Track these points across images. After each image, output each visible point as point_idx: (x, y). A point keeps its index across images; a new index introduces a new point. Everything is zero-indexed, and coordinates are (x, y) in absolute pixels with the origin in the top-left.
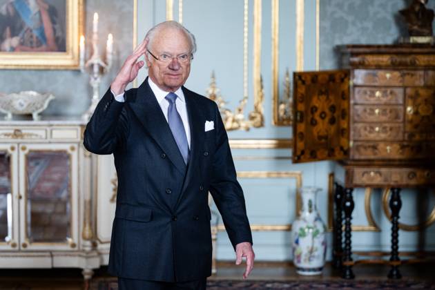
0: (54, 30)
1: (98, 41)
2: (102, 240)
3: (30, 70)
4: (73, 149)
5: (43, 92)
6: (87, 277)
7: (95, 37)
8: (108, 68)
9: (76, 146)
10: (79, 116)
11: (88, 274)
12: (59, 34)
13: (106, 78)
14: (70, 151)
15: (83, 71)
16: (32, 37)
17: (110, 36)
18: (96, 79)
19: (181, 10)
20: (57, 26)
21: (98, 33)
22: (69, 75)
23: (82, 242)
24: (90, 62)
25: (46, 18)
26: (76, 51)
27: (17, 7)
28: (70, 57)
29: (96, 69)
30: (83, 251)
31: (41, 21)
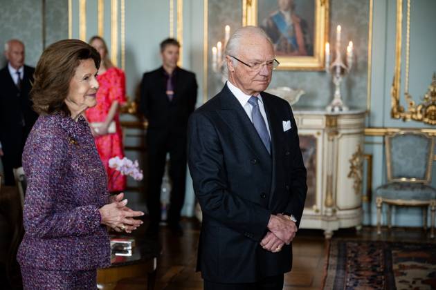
0: (305, 39)
1: (341, 48)
2: (341, 208)
3: (284, 71)
4: (319, 134)
5: (294, 88)
6: (328, 237)
7: (338, 44)
8: (348, 70)
9: (321, 131)
10: (324, 108)
11: (329, 234)
12: (308, 41)
13: (346, 77)
14: (316, 136)
15: (328, 71)
16: (286, 44)
17: (351, 44)
18: (338, 78)
19: (408, 23)
20: (307, 36)
21: (341, 42)
22: (315, 75)
23: (324, 208)
24: (334, 64)
25: (298, 29)
26: (322, 55)
27: (275, 20)
28: (316, 60)
29: (338, 70)
30: (325, 216)
31: (294, 31)
